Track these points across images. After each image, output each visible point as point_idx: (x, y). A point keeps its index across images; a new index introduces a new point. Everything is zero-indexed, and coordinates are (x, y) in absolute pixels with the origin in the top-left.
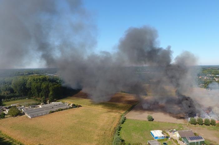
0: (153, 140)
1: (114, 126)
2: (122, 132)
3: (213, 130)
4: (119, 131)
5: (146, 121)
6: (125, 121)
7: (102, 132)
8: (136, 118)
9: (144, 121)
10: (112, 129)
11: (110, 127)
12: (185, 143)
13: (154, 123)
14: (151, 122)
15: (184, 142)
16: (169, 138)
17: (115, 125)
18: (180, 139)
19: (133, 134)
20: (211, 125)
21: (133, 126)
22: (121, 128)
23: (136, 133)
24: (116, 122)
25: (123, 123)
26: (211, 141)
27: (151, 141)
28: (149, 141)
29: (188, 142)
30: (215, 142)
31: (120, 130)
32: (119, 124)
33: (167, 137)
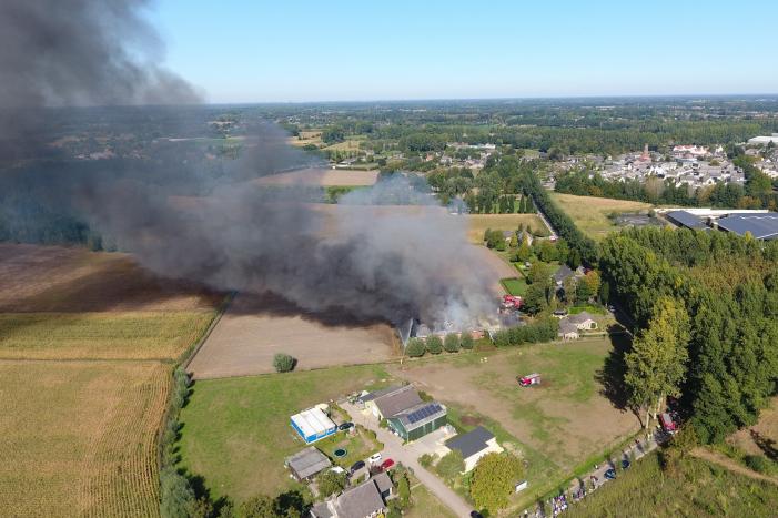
0: (302, 453)
1: (151, 428)
2: (189, 443)
3: (467, 365)
4: (176, 445)
5: (269, 375)
6: (191, 392)
7: (109, 469)
8: (231, 371)
9: (263, 375)
10: (148, 442)
11: (134, 440)
12: (396, 434)
13: (299, 378)
14: (289, 376)
15: (393, 431)
16: (351, 429)
17: (154, 421)
18: (383, 424)
19: (232, 442)
20: (461, 350)
21: (227, 408)
22: (182, 425)
23: (240, 437)
24: (158, 406)
25: (186, 403)
26: (461, 407)
27: (297, 455)
28: (290, 459)
29: (404, 431)
30: (472, 407)
31: (179, 437)
32: (172, 410)
33: (346, 426)
